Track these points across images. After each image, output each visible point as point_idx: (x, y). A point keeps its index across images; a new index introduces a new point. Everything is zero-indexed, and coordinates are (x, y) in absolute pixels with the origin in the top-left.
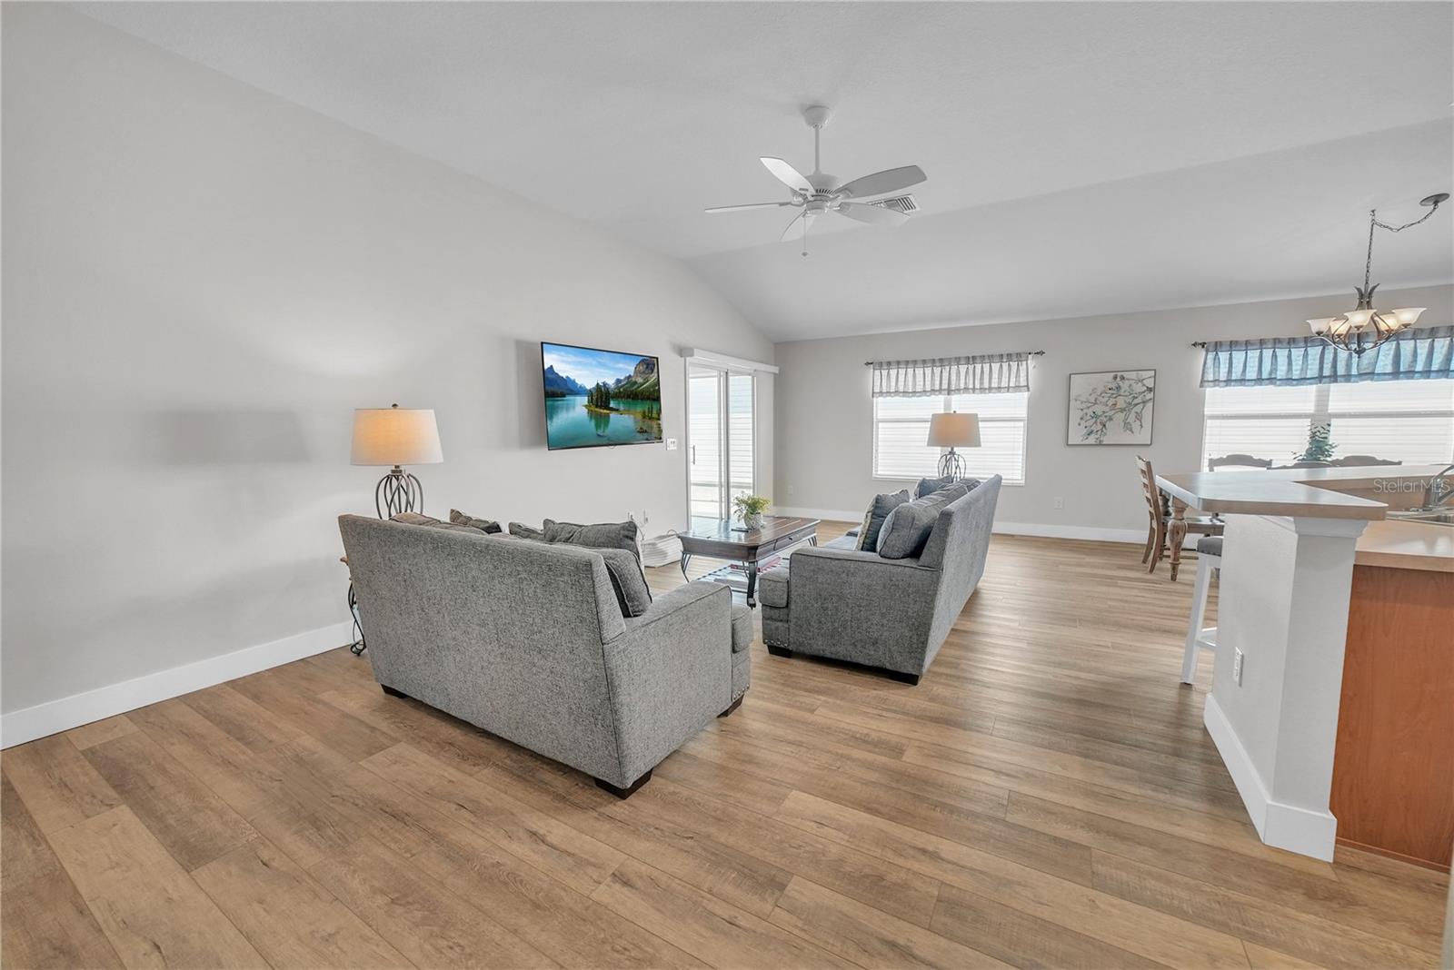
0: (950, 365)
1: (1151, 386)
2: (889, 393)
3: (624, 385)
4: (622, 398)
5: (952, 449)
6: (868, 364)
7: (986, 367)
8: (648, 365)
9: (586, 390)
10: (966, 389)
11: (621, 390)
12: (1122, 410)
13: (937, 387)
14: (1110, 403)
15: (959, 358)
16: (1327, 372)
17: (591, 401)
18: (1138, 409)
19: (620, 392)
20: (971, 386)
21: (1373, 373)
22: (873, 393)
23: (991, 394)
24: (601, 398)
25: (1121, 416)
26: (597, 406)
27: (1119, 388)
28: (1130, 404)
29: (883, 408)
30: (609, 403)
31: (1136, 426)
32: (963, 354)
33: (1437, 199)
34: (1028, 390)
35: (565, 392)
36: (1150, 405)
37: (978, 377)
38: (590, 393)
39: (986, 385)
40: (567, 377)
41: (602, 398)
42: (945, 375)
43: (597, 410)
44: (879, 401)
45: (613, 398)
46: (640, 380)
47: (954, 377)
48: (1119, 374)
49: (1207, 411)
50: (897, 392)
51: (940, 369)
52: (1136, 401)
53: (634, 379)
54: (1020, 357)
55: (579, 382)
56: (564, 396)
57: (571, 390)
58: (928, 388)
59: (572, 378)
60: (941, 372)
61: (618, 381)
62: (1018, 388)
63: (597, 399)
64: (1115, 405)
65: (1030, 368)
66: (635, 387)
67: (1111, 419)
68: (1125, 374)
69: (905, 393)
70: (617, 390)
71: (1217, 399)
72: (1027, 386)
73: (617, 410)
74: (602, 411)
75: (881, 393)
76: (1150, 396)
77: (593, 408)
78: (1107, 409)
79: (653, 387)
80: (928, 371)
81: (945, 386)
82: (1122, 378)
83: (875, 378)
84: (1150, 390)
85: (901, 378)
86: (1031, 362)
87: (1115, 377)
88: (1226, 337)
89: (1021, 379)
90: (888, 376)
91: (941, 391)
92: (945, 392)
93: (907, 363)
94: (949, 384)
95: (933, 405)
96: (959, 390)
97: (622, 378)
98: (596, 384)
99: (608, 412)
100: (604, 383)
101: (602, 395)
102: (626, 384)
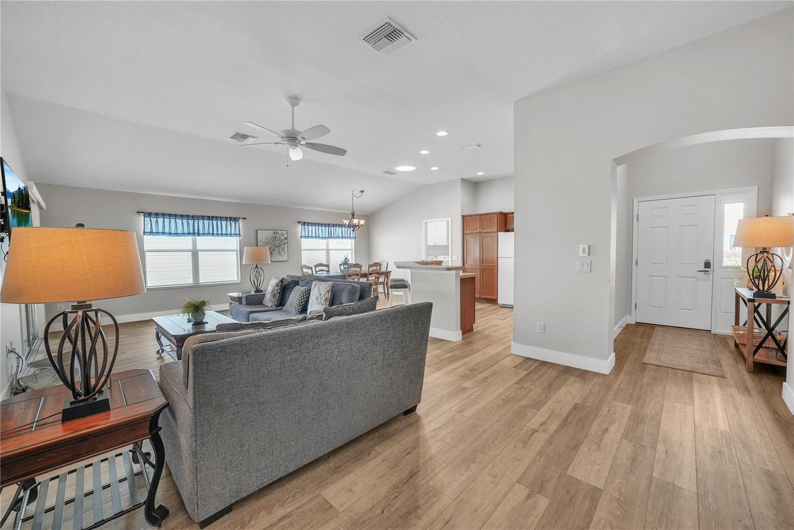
0: (199, 220)
1: (286, 237)
2: (157, 233)
6: (139, 212)
7: (219, 222)
10: (208, 234)
12: (278, 247)
13: (191, 232)
14: (273, 243)
15: (204, 216)
16: (330, 236)
18: (283, 246)
20: (211, 232)
22: (145, 232)
23: (222, 237)
25: (277, 249)
27: (276, 237)
28: (280, 244)
29: (152, 242)
31: (282, 253)
32: (206, 215)
33: (362, 192)
34: (240, 236)
36: (286, 244)
37: (215, 227)
39: (220, 232)
42: (196, 225)
44: (148, 238)
47: (201, 226)
48: (276, 231)
49: (303, 248)
50: (164, 233)
51: (192, 221)
52: (283, 243)
54: (236, 219)
58: (186, 231)
60: (194, 223)
62: (235, 235)
64: (275, 244)
65: (241, 225)
67: (274, 250)
68: (278, 232)
69: (170, 234)
71: (306, 243)
72: (239, 234)
75: (151, 233)
76: (286, 241)
78: (272, 246)
81: (196, 231)
82: (277, 233)
83: (147, 223)
84: (286, 238)
85: (167, 224)
86: (241, 222)
87: (274, 232)
88: (307, 221)
89: (237, 231)
90: (157, 222)
91: (194, 234)
92: (196, 235)
93: (170, 215)
94: (198, 231)
95: (186, 242)
96: (205, 234)
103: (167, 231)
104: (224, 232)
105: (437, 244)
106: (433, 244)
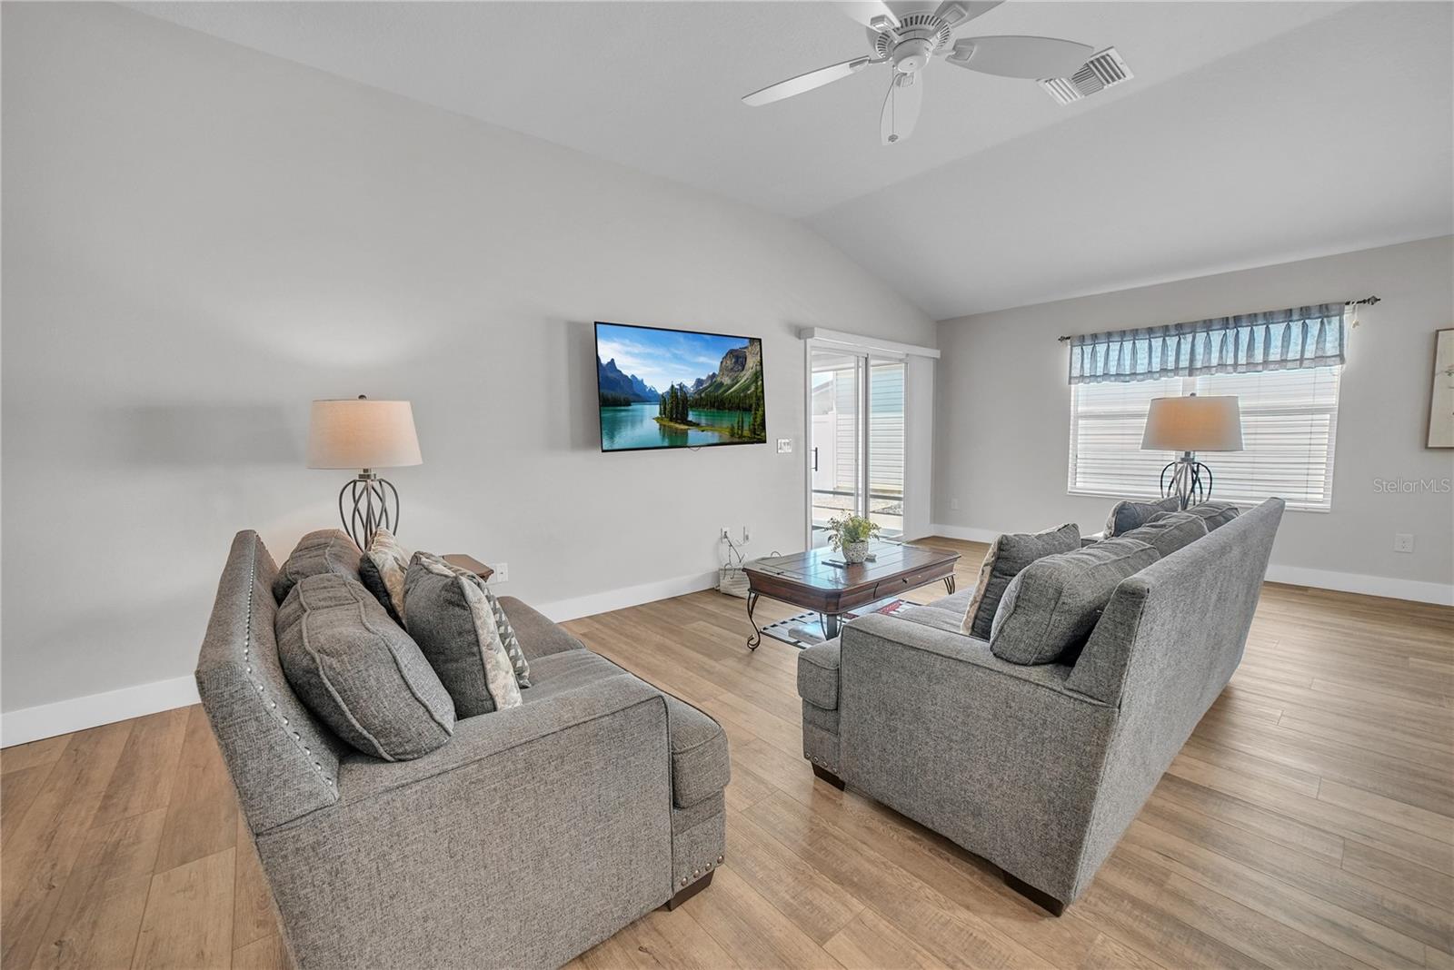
0: (1194, 332)
2: (1094, 377)
3: (706, 388)
4: (704, 406)
6: (1062, 339)
7: (1260, 330)
8: (737, 358)
9: (659, 395)
10: (1222, 366)
11: (703, 395)
13: (1171, 365)
15: (1211, 321)
17: (663, 412)
19: (701, 398)
20: (1230, 361)
22: (1070, 378)
26: (671, 420)
29: (1085, 398)
30: (687, 415)
32: (1216, 313)
34: (1343, 363)
35: (631, 398)
37: (1244, 345)
38: (662, 400)
39: (1259, 358)
40: (633, 376)
41: (677, 407)
42: (1186, 347)
43: (672, 424)
45: (692, 407)
46: (727, 381)
47: (1200, 349)
50: (1105, 375)
51: (1176, 339)
53: (719, 379)
54: (1328, 310)
55: (648, 383)
56: (630, 405)
57: (638, 396)
58: (1156, 366)
59: (639, 378)
60: (1179, 342)
61: (699, 382)
62: (1320, 359)
63: (672, 408)
65: (1349, 326)
66: (720, 389)
69: (1119, 377)
70: (697, 396)
72: (1341, 357)
73: (697, 425)
74: (677, 426)
75: (1082, 378)
77: (667, 423)
79: (743, 391)
80: (1157, 343)
81: (1184, 363)
83: (1075, 359)
85: (1114, 355)
86: (1350, 315)
89: (1328, 345)
90: (1094, 353)
93: (1123, 334)
94: (1192, 360)
96: (1209, 367)
97: (704, 378)
98: (669, 386)
99: (687, 427)
100: (680, 385)
101: (678, 403)
102: (708, 387)
103: (1113, 371)
104: (1277, 358)
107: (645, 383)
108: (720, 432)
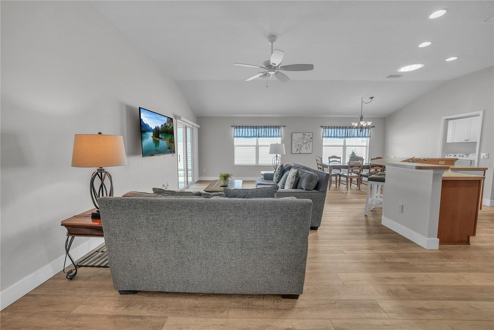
0: (259, 128)
1: (312, 137)
2: (239, 137)
3: (163, 127)
4: (163, 133)
5: (277, 155)
6: (232, 126)
7: (270, 129)
9: (152, 129)
10: (264, 136)
11: (163, 129)
12: (305, 144)
13: (255, 135)
14: (302, 142)
16: (346, 136)
18: (309, 143)
20: (265, 135)
21: (354, 136)
22: (234, 136)
23: (271, 138)
24: (157, 133)
25: (305, 145)
26: (156, 137)
27: (304, 137)
28: (307, 142)
29: (237, 141)
30: (159, 136)
31: (308, 148)
32: (263, 125)
33: (372, 98)
35: (146, 130)
36: (311, 142)
37: (267, 132)
38: (153, 131)
39: (270, 135)
40: (147, 124)
42: (258, 131)
44: (235, 139)
45: (160, 133)
46: (168, 125)
47: (260, 132)
48: (304, 134)
49: (324, 144)
50: (242, 136)
51: (256, 129)
52: (309, 141)
54: (278, 127)
56: (146, 132)
57: (148, 129)
58: (252, 135)
59: (148, 124)
60: (256, 130)
61: (162, 125)
62: (279, 136)
64: (303, 142)
65: (282, 130)
66: (167, 128)
67: (302, 146)
68: (305, 133)
69: (245, 137)
70: (161, 130)
71: (326, 141)
72: (281, 136)
73: (161, 138)
74: (157, 139)
75: (237, 137)
76: (311, 140)
77: (154, 138)
78: (301, 143)
79: (172, 128)
81: (257, 135)
82: (305, 135)
83: (234, 131)
84: (311, 138)
85: (244, 132)
87: (303, 134)
88: (327, 125)
89: (280, 134)
90: (239, 131)
91: (256, 136)
92: (258, 137)
93: (245, 127)
94: (259, 135)
95: (253, 141)
96: (262, 136)
97: (163, 124)
98: (155, 127)
99: (159, 139)
100: (157, 126)
101: (157, 132)
102: (164, 127)
103: (244, 135)
104: (272, 135)
105: (469, 141)
106: (464, 141)
107: (150, 126)
108: (167, 140)
